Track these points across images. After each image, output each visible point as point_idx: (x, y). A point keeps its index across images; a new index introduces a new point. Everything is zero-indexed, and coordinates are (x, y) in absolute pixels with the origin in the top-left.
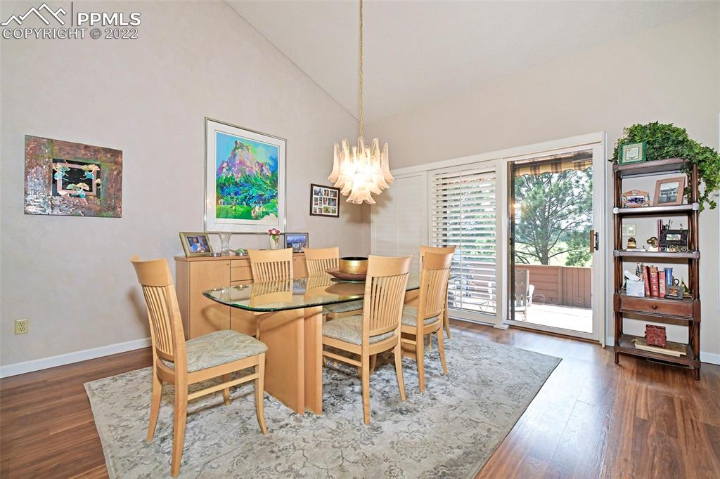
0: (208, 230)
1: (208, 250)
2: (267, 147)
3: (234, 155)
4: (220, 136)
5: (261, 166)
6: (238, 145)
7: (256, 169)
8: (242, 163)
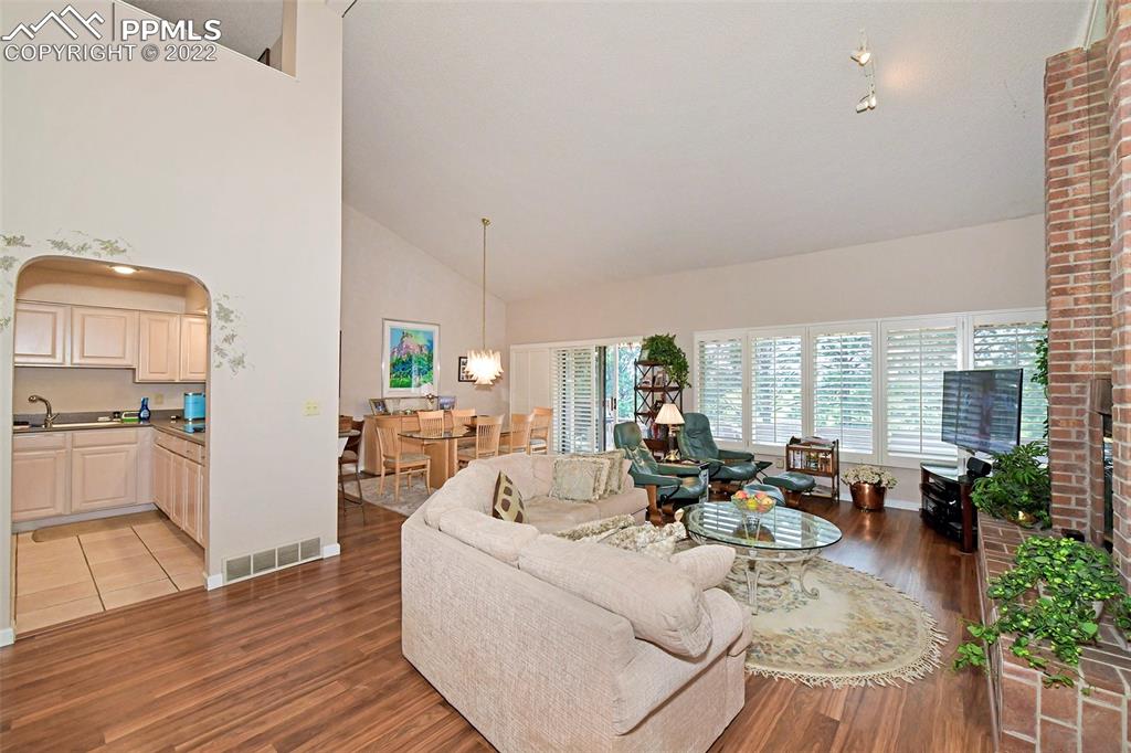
0: (385, 396)
1: (386, 411)
2: (425, 333)
3: (402, 342)
4: (393, 330)
5: (421, 347)
6: (405, 335)
7: (417, 350)
8: (407, 347)
